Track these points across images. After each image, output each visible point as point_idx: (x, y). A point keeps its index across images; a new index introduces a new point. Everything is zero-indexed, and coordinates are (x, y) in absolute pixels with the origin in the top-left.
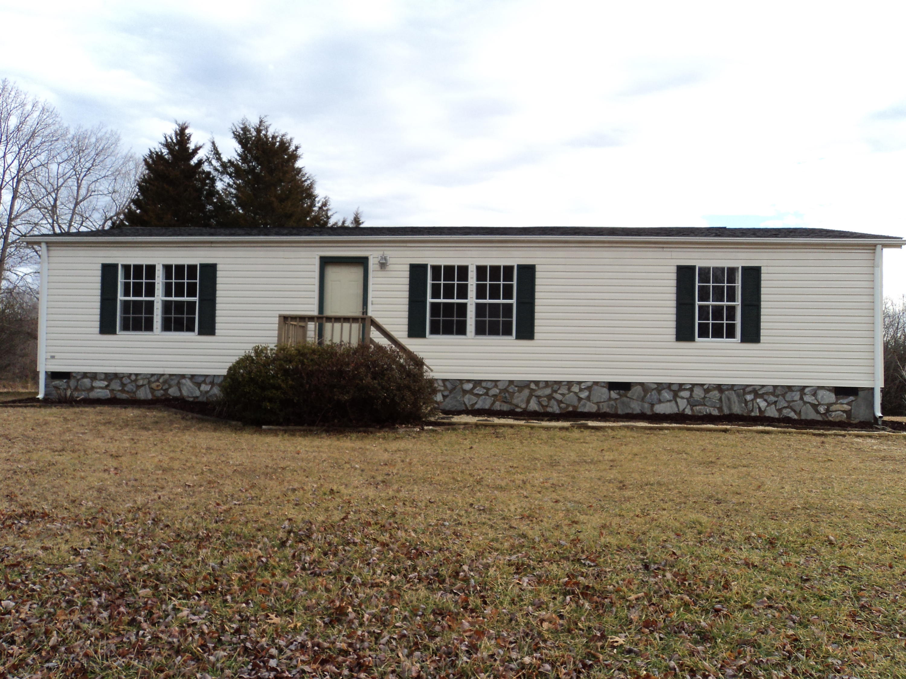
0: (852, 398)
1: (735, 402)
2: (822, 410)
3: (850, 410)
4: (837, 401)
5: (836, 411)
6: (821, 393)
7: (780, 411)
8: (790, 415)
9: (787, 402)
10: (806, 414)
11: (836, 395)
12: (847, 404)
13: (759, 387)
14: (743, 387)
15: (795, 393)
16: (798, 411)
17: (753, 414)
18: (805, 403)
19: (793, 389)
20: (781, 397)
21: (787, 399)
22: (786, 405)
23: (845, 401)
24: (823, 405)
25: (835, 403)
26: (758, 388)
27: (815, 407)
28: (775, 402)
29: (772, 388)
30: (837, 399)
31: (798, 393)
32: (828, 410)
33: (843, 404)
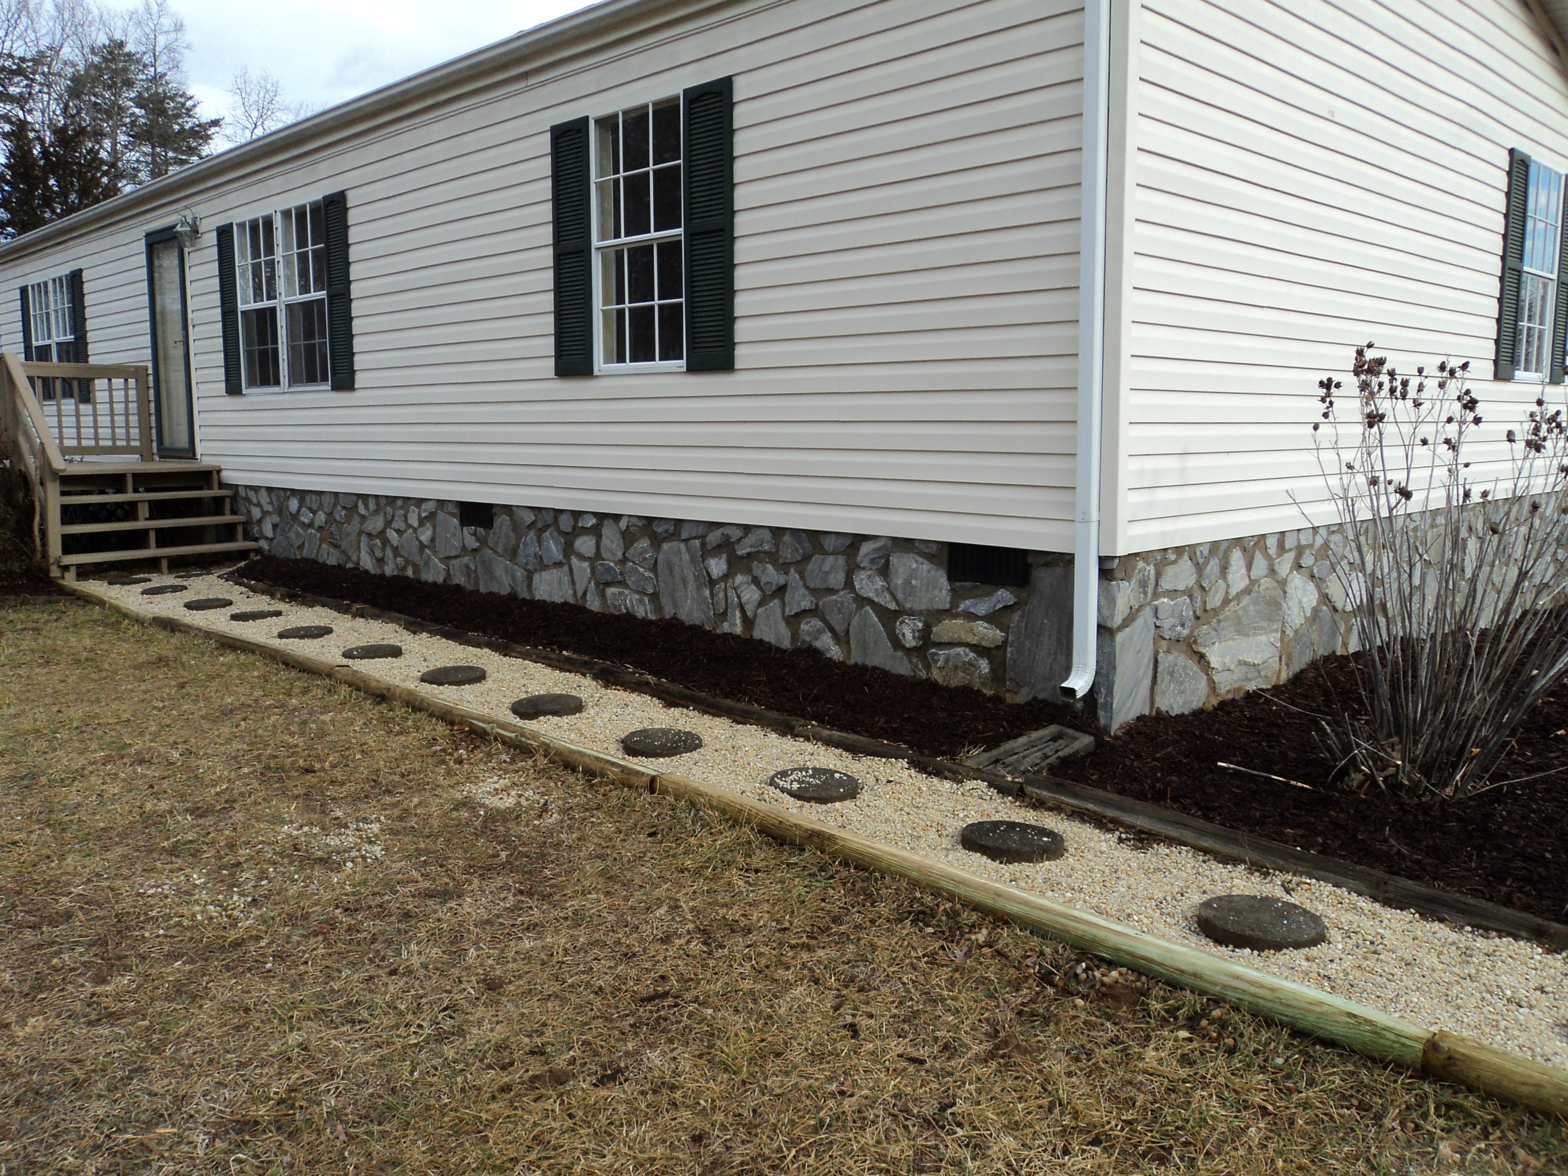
0: (1004, 596)
1: (684, 581)
2: (908, 631)
3: (1002, 646)
4: (954, 604)
5: (951, 644)
6: (904, 565)
7: (793, 620)
8: (818, 644)
9: (813, 591)
10: (864, 645)
11: (953, 576)
12: (987, 618)
13: (739, 533)
14: (701, 531)
15: (831, 559)
16: (840, 628)
17: (726, 627)
18: (862, 601)
19: (829, 544)
20: (794, 575)
21: (812, 585)
22: (806, 604)
23: (982, 608)
24: (911, 613)
25: (949, 613)
26: (736, 534)
27: (889, 617)
28: (781, 591)
29: (767, 535)
30: (957, 596)
31: (841, 560)
32: (926, 640)
33: (975, 617)
